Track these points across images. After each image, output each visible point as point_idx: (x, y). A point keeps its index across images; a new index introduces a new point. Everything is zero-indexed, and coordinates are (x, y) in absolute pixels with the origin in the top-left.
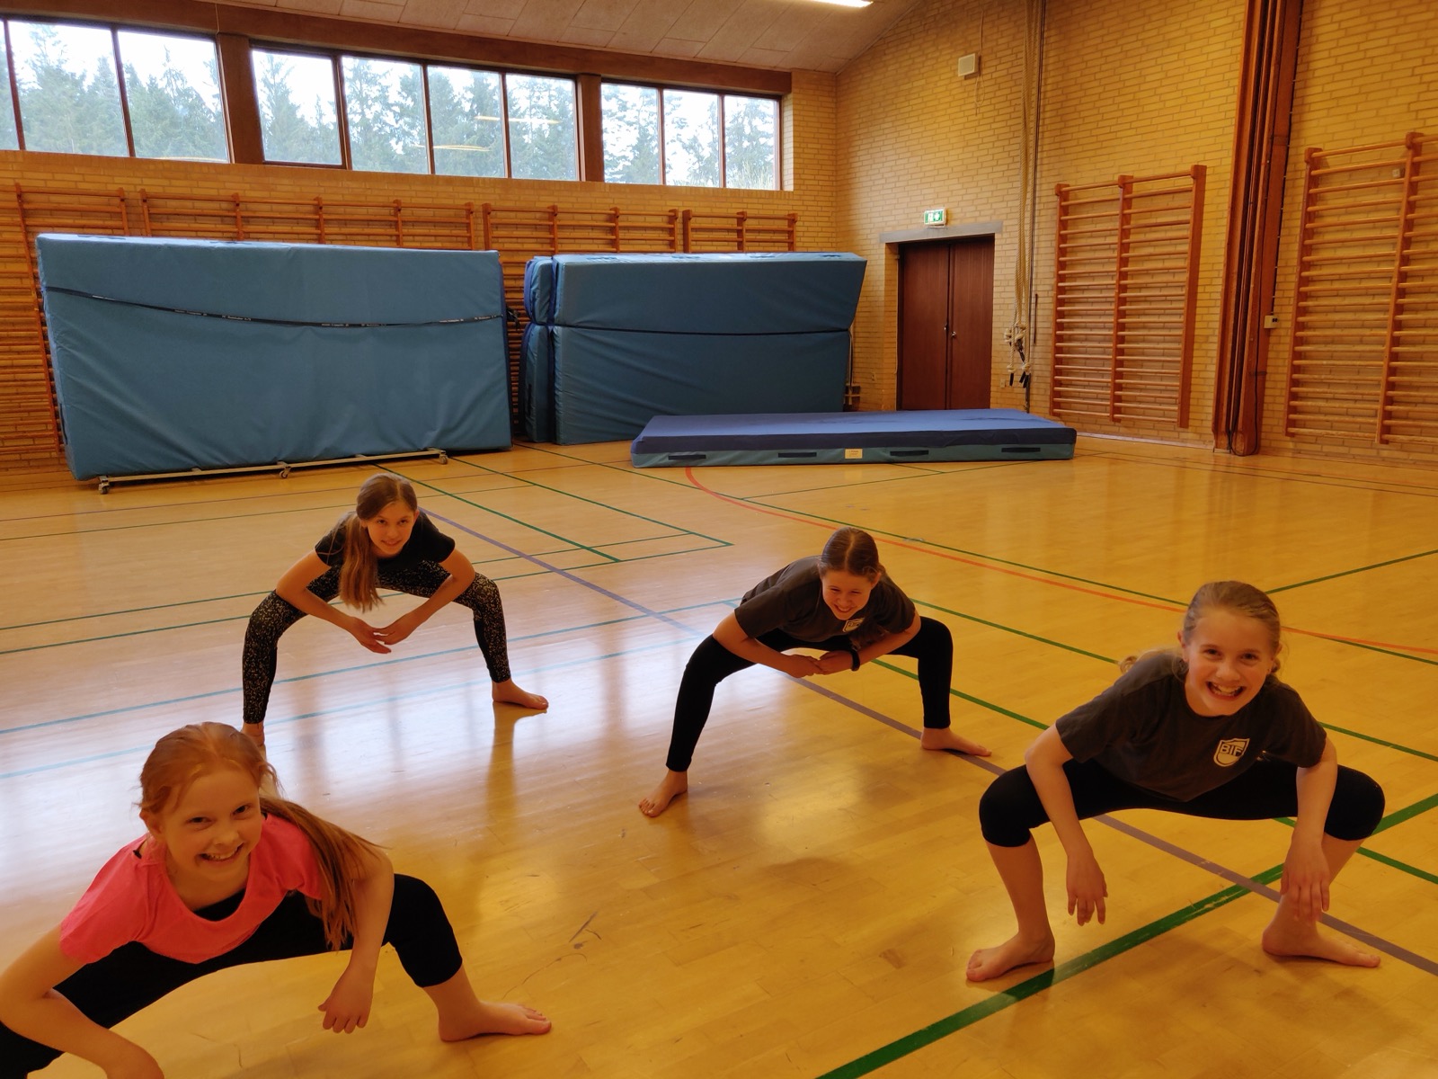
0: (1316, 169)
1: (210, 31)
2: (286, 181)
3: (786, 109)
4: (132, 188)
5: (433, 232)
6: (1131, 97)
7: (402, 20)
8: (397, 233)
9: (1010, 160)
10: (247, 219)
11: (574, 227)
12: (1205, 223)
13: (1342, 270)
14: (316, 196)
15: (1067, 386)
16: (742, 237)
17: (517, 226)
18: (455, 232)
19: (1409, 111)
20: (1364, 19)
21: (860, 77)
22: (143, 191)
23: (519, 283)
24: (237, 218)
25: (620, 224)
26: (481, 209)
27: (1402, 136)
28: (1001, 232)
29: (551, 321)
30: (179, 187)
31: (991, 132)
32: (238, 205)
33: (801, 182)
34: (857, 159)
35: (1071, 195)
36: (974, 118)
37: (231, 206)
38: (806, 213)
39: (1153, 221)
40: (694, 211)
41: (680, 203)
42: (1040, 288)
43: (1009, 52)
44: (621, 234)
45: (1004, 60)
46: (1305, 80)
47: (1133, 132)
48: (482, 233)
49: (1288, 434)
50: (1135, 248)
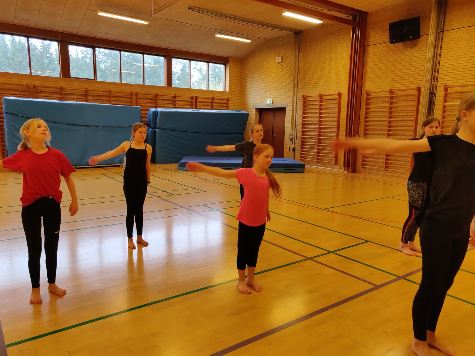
0: (368, 96)
1: (56, 39)
2: (77, 83)
3: (227, 68)
4: (30, 84)
5: (120, 99)
6: (322, 72)
7: (114, 39)
8: (110, 99)
9: (290, 87)
10: (65, 94)
11: (163, 100)
12: (341, 108)
13: (375, 123)
14: (86, 88)
15: (305, 152)
16: (213, 105)
17: (146, 99)
18: (127, 100)
19: (390, 83)
20: (379, 58)
21: (249, 60)
22: (34, 85)
23: (146, 116)
24: (61, 93)
25: (177, 99)
26: (135, 93)
27: (388, 90)
28: (288, 107)
29: (155, 127)
30: (45, 84)
31: (285, 79)
32: (62, 90)
33: (231, 89)
34: (247, 83)
35: (307, 98)
36: (281, 74)
37: (60, 90)
38: (232, 98)
39: (328, 107)
40: (199, 96)
41: (195, 94)
42: (298, 124)
43: (290, 57)
44: (177, 102)
45: (289, 59)
46: (365, 73)
47: (323, 82)
48: (135, 100)
49: (363, 167)
50: (323, 114)
